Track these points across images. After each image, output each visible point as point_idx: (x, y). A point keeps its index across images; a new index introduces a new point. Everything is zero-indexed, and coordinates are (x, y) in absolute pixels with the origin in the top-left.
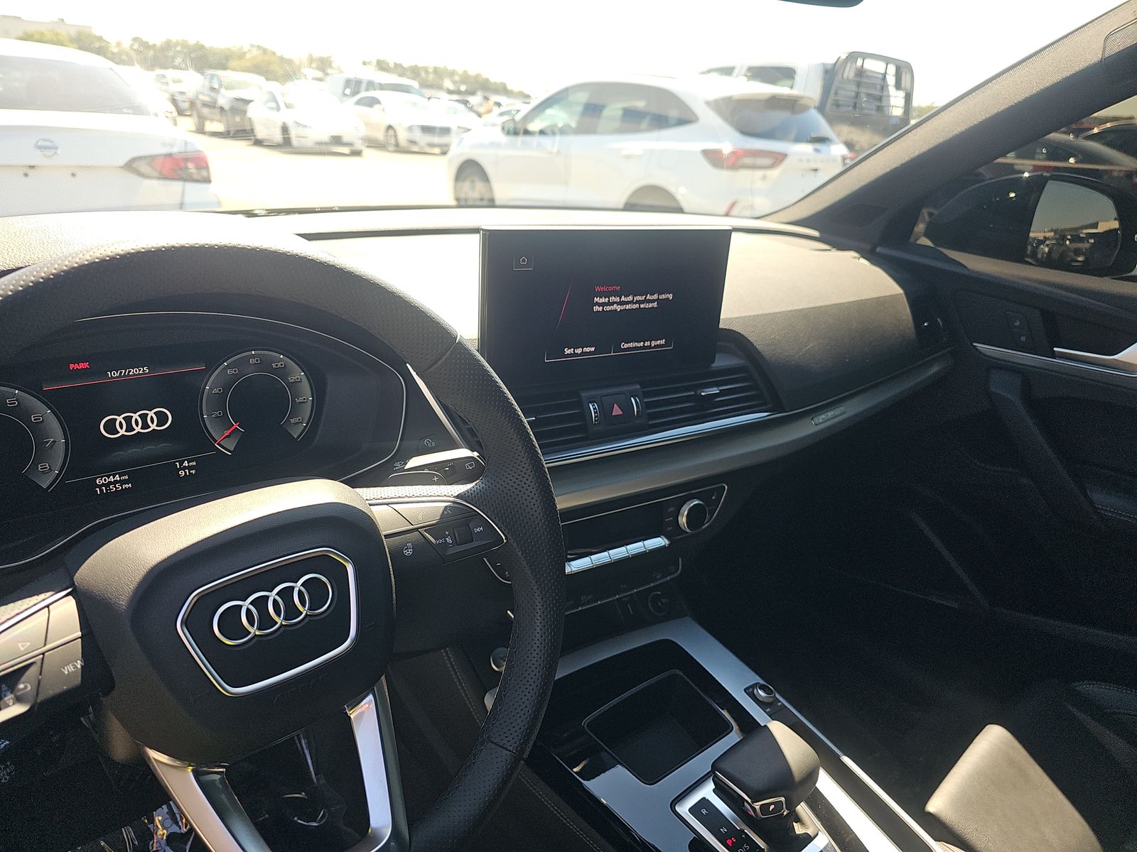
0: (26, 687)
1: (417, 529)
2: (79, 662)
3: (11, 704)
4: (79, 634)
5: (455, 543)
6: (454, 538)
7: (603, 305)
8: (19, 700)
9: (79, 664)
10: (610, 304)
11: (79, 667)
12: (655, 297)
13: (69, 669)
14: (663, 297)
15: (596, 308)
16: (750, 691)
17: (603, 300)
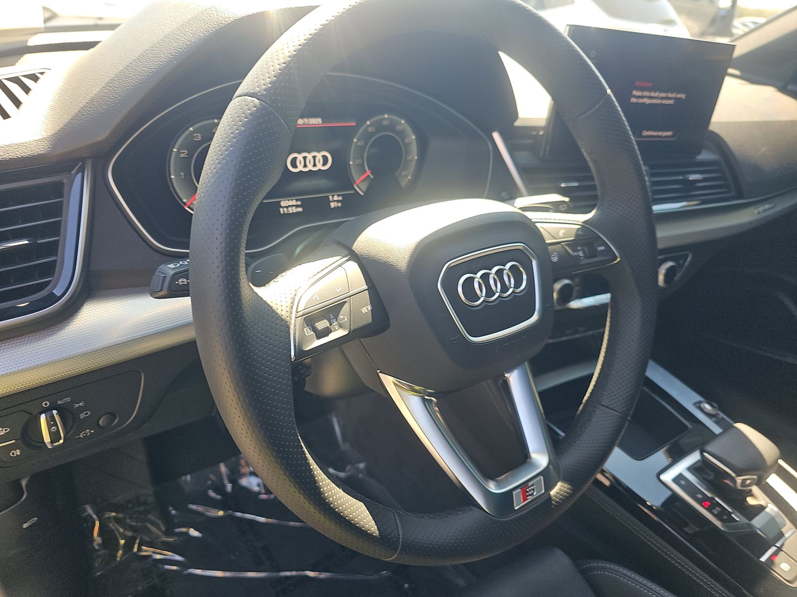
0: (344, 319)
1: (559, 243)
2: (369, 306)
3: (337, 329)
4: (366, 287)
5: (586, 257)
6: (584, 253)
7: (638, 97)
8: (341, 326)
9: (369, 308)
10: (642, 97)
11: (370, 309)
12: (673, 95)
13: (364, 310)
14: (679, 96)
15: (633, 100)
16: (698, 405)
17: (639, 93)
